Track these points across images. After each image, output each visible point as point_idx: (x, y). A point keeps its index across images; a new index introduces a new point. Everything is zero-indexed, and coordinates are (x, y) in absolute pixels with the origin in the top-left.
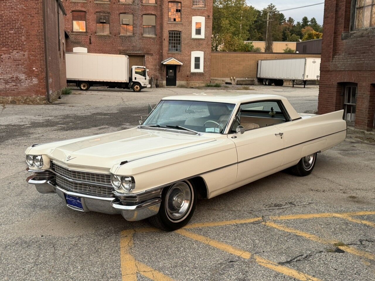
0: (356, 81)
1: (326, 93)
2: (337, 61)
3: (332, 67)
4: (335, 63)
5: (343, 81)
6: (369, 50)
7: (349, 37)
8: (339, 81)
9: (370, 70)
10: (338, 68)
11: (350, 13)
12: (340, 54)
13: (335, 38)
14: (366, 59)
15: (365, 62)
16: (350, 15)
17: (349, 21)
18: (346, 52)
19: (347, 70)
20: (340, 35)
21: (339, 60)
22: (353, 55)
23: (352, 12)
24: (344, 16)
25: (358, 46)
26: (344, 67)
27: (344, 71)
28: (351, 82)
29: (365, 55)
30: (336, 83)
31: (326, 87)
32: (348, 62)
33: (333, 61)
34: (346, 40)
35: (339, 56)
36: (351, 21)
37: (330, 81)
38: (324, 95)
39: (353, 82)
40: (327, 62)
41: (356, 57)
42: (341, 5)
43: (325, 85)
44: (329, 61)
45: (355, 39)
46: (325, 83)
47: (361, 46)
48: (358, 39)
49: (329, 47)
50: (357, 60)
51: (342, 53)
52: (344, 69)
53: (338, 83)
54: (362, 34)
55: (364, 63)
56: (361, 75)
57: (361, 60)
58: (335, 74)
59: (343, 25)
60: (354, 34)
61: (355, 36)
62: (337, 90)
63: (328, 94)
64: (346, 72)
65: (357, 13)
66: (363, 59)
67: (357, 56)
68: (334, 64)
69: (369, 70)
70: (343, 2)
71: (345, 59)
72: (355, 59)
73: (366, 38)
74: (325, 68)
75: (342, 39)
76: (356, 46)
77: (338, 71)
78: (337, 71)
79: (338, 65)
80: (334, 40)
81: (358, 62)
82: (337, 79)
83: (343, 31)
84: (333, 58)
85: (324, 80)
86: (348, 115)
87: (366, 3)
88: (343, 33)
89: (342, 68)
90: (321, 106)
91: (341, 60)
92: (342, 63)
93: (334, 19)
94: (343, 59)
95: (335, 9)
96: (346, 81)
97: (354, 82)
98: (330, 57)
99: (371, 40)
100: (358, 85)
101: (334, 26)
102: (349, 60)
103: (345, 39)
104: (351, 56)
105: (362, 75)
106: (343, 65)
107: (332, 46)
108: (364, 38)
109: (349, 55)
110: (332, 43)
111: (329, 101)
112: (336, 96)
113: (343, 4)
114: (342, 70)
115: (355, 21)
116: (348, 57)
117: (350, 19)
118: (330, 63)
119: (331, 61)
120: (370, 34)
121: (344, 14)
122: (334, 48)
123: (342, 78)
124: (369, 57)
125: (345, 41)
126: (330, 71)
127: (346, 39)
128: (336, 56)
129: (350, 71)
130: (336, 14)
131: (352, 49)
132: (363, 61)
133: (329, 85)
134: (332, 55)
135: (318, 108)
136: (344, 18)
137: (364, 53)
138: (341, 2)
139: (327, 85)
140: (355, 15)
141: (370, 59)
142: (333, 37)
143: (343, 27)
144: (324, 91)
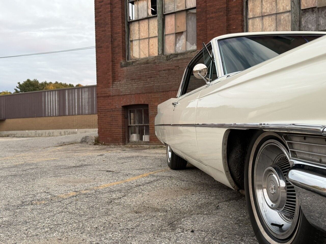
0: (146, 102)
1: (108, 117)
2: (118, 86)
3: (113, 93)
4: (117, 88)
5: (130, 104)
6: (156, 74)
7: (130, 65)
8: (123, 105)
9: (163, 91)
10: (122, 92)
11: (125, 44)
12: (120, 81)
13: (113, 65)
14: (156, 82)
15: (156, 84)
16: (125, 46)
17: (125, 51)
18: (128, 78)
19: (134, 93)
20: (117, 63)
21: (122, 86)
22: (138, 80)
23: (127, 43)
24: (121, 46)
25: (142, 72)
26: (129, 91)
27: (130, 94)
28: (139, 103)
29: (152, 79)
30: (121, 106)
31: (108, 111)
32: (134, 87)
33: (113, 87)
34: (127, 68)
35: (120, 82)
36: (127, 51)
37: (113, 105)
38: (106, 119)
39: (142, 103)
40: (106, 88)
41: (142, 82)
42: (117, 36)
43: (105, 109)
44: (109, 87)
45: (139, 66)
46: (106, 107)
47: (145, 72)
48: (143, 65)
49: (106, 74)
50: (144, 83)
51: (123, 79)
52: (129, 93)
53: (123, 107)
54: (147, 61)
55: (153, 86)
56: (151, 96)
57: (149, 83)
58: (117, 99)
59: (122, 54)
60: (137, 62)
61: (138, 63)
62: (122, 112)
63: (111, 118)
64: (133, 95)
65: (131, 45)
66: (152, 83)
67: (144, 81)
68: (116, 90)
69: (161, 91)
70: (119, 34)
71: (129, 84)
72: (141, 83)
73: (152, 64)
74: (104, 94)
75: (122, 67)
76: (140, 72)
77: (122, 95)
78: (120, 95)
79: (121, 90)
80: (112, 67)
81: (148, 85)
82: (122, 102)
83: (122, 60)
84: (113, 84)
85: (103, 106)
86: (133, 136)
87: (140, 36)
88: (122, 62)
89: (128, 92)
90: (103, 130)
91: (124, 85)
92: (126, 88)
93: (111, 49)
94: (127, 84)
95: (110, 39)
96: (133, 104)
97: (144, 104)
98: (109, 83)
99: (159, 66)
100: (149, 106)
101: (111, 55)
102: (134, 85)
103: (125, 67)
104: (136, 81)
105: (153, 96)
106: (128, 90)
107: (111, 73)
108: (150, 64)
109: (133, 81)
110: (111, 71)
111: (114, 124)
112: (122, 118)
113: (119, 36)
114: (127, 93)
115: (130, 52)
116: (132, 82)
117: (126, 50)
118: (110, 88)
119: (111, 87)
120: (156, 61)
121: (121, 44)
122: (113, 75)
123: (128, 101)
124: (159, 80)
125: (125, 68)
126: (110, 96)
127: (127, 66)
128: (115, 83)
129: (138, 94)
130: (112, 44)
131: (136, 75)
132: (153, 84)
133: (112, 109)
134: (111, 81)
135: (98, 133)
136: (121, 48)
137: (151, 77)
138: (116, 34)
139: (108, 109)
140: (130, 47)
141: (160, 82)
142: (111, 65)
143: (122, 56)
144: (104, 115)
